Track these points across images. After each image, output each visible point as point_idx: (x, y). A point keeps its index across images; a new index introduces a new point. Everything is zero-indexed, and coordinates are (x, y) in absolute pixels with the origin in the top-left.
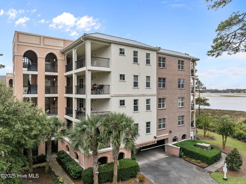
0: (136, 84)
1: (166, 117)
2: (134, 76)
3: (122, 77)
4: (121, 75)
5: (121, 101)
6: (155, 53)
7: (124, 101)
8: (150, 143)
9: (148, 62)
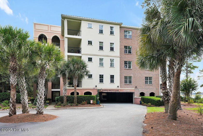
0: (101, 48)
1: (132, 75)
2: (100, 42)
3: (90, 43)
4: (89, 42)
5: (89, 58)
6: (119, 26)
7: (91, 59)
8: (114, 90)
9: (112, 33)
